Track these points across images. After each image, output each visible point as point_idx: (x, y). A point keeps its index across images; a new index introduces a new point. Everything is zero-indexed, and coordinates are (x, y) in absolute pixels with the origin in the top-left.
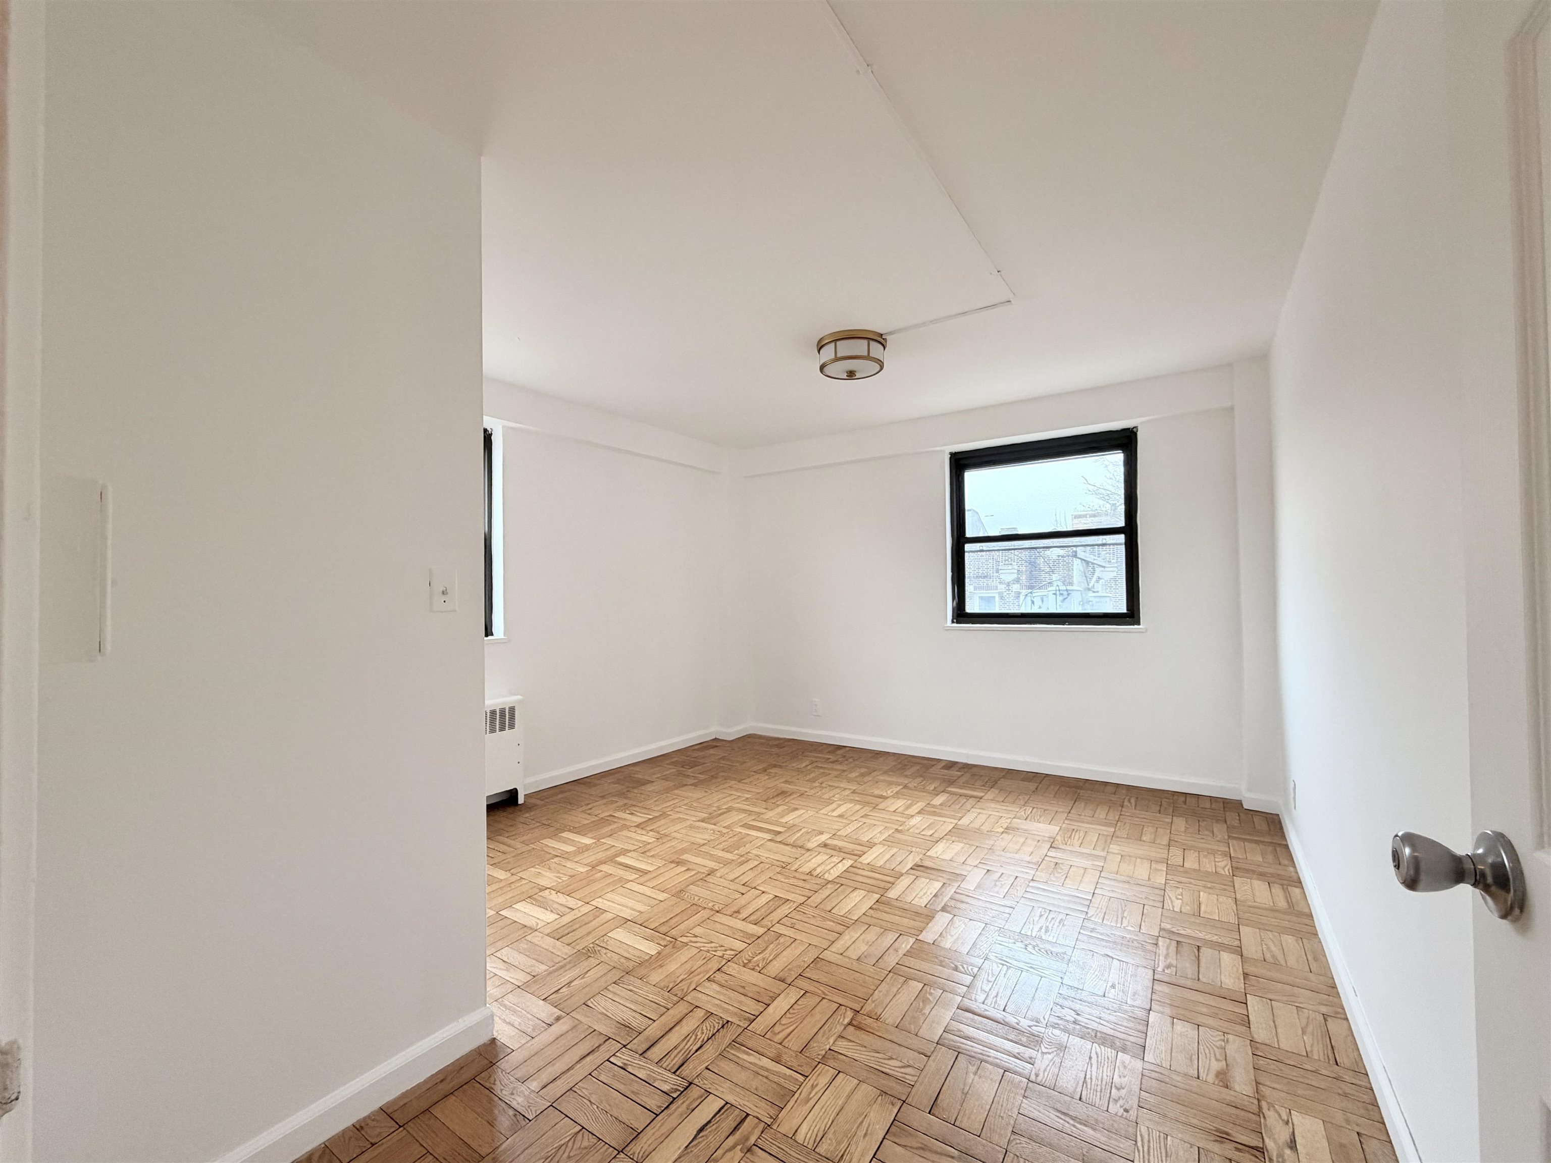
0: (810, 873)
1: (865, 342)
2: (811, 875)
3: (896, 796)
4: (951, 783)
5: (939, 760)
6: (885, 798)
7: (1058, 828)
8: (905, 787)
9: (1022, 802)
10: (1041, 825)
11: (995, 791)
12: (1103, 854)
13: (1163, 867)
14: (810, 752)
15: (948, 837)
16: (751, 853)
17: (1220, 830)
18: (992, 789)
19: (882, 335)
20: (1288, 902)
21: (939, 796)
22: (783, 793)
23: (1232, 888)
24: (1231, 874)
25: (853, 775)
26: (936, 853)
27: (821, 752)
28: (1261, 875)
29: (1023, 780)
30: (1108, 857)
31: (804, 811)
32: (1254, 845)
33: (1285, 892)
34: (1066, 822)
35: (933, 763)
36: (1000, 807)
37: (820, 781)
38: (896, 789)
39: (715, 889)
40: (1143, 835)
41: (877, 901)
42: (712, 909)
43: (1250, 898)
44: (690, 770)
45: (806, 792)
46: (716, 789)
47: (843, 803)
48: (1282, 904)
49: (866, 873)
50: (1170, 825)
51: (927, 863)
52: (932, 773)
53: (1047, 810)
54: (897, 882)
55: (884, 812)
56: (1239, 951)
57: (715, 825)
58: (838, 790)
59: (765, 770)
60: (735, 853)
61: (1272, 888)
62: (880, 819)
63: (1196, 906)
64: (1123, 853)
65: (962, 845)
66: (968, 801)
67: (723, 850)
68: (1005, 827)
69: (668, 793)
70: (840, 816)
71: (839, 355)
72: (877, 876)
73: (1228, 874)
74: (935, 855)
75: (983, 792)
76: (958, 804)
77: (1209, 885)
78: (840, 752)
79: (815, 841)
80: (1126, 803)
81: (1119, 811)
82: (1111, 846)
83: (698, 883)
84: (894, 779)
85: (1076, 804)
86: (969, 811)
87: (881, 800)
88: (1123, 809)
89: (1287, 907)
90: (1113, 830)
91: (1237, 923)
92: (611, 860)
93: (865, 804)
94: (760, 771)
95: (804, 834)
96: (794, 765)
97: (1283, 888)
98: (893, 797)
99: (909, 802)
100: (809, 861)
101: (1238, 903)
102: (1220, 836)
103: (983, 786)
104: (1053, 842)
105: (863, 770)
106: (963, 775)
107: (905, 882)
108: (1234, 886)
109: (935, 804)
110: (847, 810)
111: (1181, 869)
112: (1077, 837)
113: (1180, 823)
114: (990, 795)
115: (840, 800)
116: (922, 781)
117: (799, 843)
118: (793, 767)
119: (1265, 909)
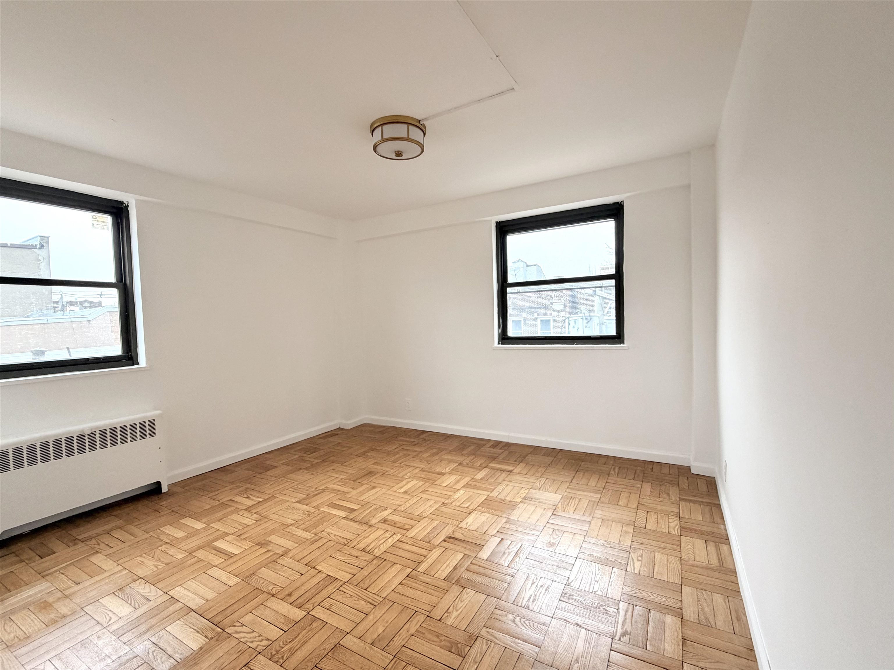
0: (364, 550)
1: (406, 126)
2: (364, 551)
3: (451, 473)
4: (493, 458)
5: (489, 441)
6: (442, 474)
7: (561, 496)
8: (460, 464)
9: (539, 474)
10: (550, 494)
11: (522, 465)
12: (589, 519)
13: (630, 529)
14: (402, 436)
15: (479, 508)
16: (325, 532)
17: (674, 492)
18: (521, 464)
19: (420, 121)
20: (719, 559)
21: (482, 471)
22: (371, 473)
23: (679, 547)
24: (679, 535)
25: (425, 455)
26: (467, 524)
27: (409, 437)
28: (701, 534)
29: (544, 455)
30: (592, 522)
31: (380, 489)
32: (697, 506)
33: (717, 549)
34: (568, 490)
35: (484, 443)
36: (522, 479)
37: (400, 461)
38: (453, 466)
39: (281, 571)
40: (620, 501)
41: (407, 576)
42: (269, 593)
43: (691, 556)
44: (309, 456)
45: (387, 471)
46: (320, 472)
47: (411, 480)
48: (714, 561)
49: (407, 547)
50: (640, 490)
51: (457, 535)
52: (482, 452)
53: (556, 480)
54: (429, 555)
55: (439, 487)
56: (679, 613)
57: (307, 505)
58: (410, 469)
59: (364, 453)
60: (312, 532)
61: (708, 545)
62: (433, 494)
63: (651, 567)
64: (604, 518)
65: (488, 515)
66: (502, 475)
67: (303, 530)
68: (523, 497)
69: (283, 477)
70: (406, 492)
71: (385, 137)
72: (415, 549)
73: (677, 534)
74: (465, 526)
75: (514, 466)
76: (493, 478)
77: (663, 545)
78: (424, 436)
79: (379, 517)
80: (612, 472)
81: (606, 479)
82: (596, 511)
83: (270, 565)
84: (453, 458)
85: (577, 474)
86: (500, 483)
87: (439, 476)
88: (609, 478)
89: (718, 565)
90: (599, 496)
91: (680, 583)
92: (208, 545)
93: (425, 480)
94: (359, 455)
95: (373, 511)
96: (386, 448)
97: (716, 545)
98: (449, 473)
99: (460, 477)
100: (367, 537)
101: (682, 562)
102: (674, 499)
103: (515, 461)
104: (555, 509)
105: (435, 451)
106: (503, 452)
107: (436, 553)
108: (681, 545)
109: (477, 478)
110: (412, 487)
111: (643, 531)
112: (573, 503)
113: (647, 488)
114: (517, 470)
115: (410, 477)
116: (474, 458)
117: (366, 520)
118: (385, 450)
119: (702, 568)
